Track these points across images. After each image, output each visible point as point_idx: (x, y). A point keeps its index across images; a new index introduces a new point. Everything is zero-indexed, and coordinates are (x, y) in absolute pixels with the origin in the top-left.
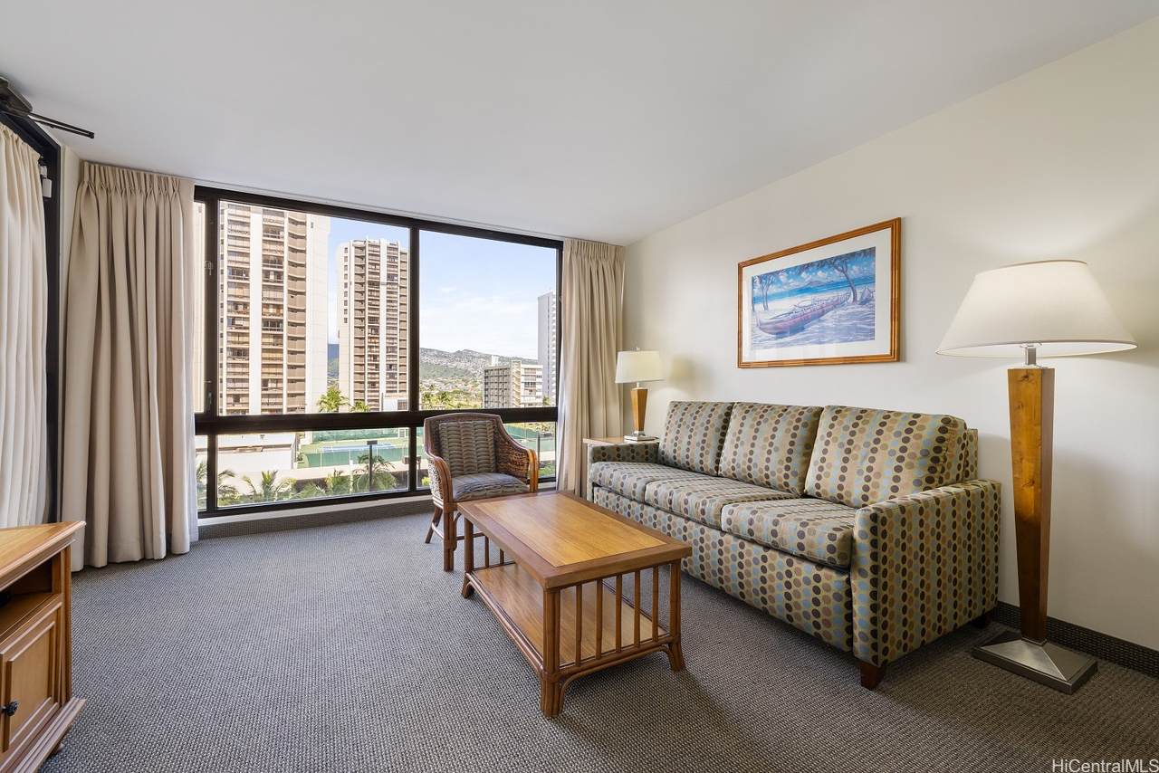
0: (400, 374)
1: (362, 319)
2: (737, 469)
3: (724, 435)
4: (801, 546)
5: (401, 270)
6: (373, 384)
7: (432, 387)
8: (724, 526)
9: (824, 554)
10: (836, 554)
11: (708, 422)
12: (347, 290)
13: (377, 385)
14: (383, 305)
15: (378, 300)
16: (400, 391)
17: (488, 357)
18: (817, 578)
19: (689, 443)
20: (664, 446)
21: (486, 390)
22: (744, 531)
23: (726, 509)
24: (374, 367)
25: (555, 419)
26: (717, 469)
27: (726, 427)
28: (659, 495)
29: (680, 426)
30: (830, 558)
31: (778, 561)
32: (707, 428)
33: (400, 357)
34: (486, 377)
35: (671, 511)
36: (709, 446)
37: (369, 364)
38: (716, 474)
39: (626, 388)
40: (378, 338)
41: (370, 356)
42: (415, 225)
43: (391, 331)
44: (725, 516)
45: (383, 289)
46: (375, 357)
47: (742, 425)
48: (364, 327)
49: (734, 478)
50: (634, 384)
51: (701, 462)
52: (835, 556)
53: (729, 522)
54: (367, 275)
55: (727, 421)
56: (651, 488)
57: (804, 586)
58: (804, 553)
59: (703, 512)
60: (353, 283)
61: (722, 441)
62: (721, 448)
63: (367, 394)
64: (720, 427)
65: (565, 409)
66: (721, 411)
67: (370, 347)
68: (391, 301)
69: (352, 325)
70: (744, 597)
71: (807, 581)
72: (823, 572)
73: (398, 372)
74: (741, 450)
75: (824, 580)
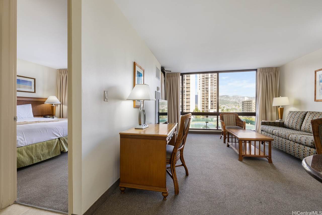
0: (214, 104)
1: (204, 88)
2: (305, 129)
3: (303, 120)
4: (305, 143)
5: (215, 76)
6: (207, 107)
7: (224, 107)
8: (290, 139)
9: (310, 144)
10: (313, 144)
11: (299, 117)
12: (200, 81)
13: (208, 107)
14: (210, 84)
15: (208, 83)
16: (214, 109)
17: (244, 97)
18: (310, 150)
19: (293, 122)
20: (286, 123)
21: (243, 108)
22: (294, 140)
23: (290, 135)
24: (207, 102)
25: (255, 115)
26: (300, 129)
27: (304, 118)
28: (276, 132)
29: (290, 118)
30: (311, 145)
31: (302, 146)
32: (298, 118)
33: (215, 99)
34: (243, 104)
35: (279, 136)
36: (298, 123)
37: (206, 101)
38: (300, 130)
39: (277, 107)
40: (208, 93)
41: (206, 99)
42: (218, 72)
43: (212, 91)
44: (290, 136)
45: (209, 79)
46: (207, 99)
47: (308, 117)
48: (204, 91)
49: (305, 131)
50: (279, 106)
51: (296, 127)
52: (312, 144)
53: (291, 138)
54: (205, 76)
55: (305, 116)
56: (274, 131)
57: (307, 152)
58: (306, 144)
59: (285, 136)
60: (201, 79)
61: (303, 122)
62: (302, 123)
63: (205, 109)
64: (302, 118)
65: (258, 113)
66: (303, 114)
67: (206, 96)
68: (212, 83)
69: (201, 90)
70: (295, 155)
71: (308, 151)
72: (312, 149)
73: (214, 103)
74: (307, 124)
75: (311, 151)
